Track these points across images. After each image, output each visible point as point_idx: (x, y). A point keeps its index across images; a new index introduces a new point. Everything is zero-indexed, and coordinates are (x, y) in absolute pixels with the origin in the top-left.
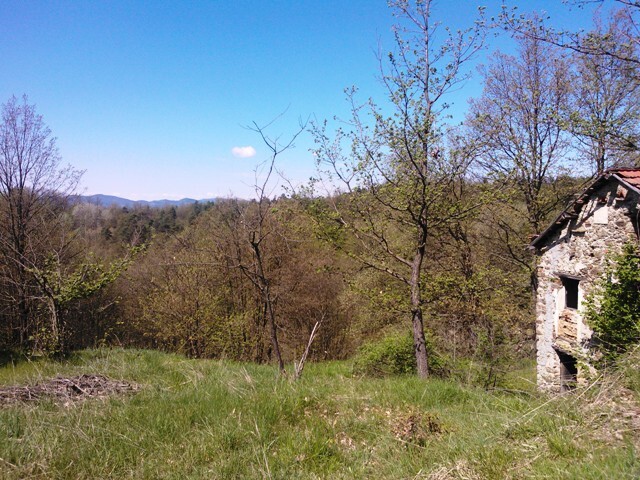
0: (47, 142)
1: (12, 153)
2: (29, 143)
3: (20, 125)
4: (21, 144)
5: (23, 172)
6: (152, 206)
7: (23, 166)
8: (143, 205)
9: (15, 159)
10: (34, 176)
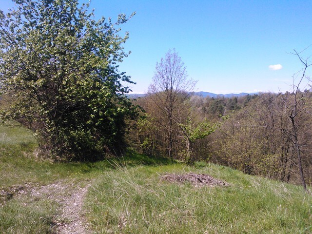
0: (182, 69)
1: (168, 74)
2: (175, 69)
3: (172, 62)
4: (172, 70)
5: (173, 82)
6: (225, 97)
7: (173, 80)
8: (221, 96)
9: (170, 77)
10: (177, 84)
